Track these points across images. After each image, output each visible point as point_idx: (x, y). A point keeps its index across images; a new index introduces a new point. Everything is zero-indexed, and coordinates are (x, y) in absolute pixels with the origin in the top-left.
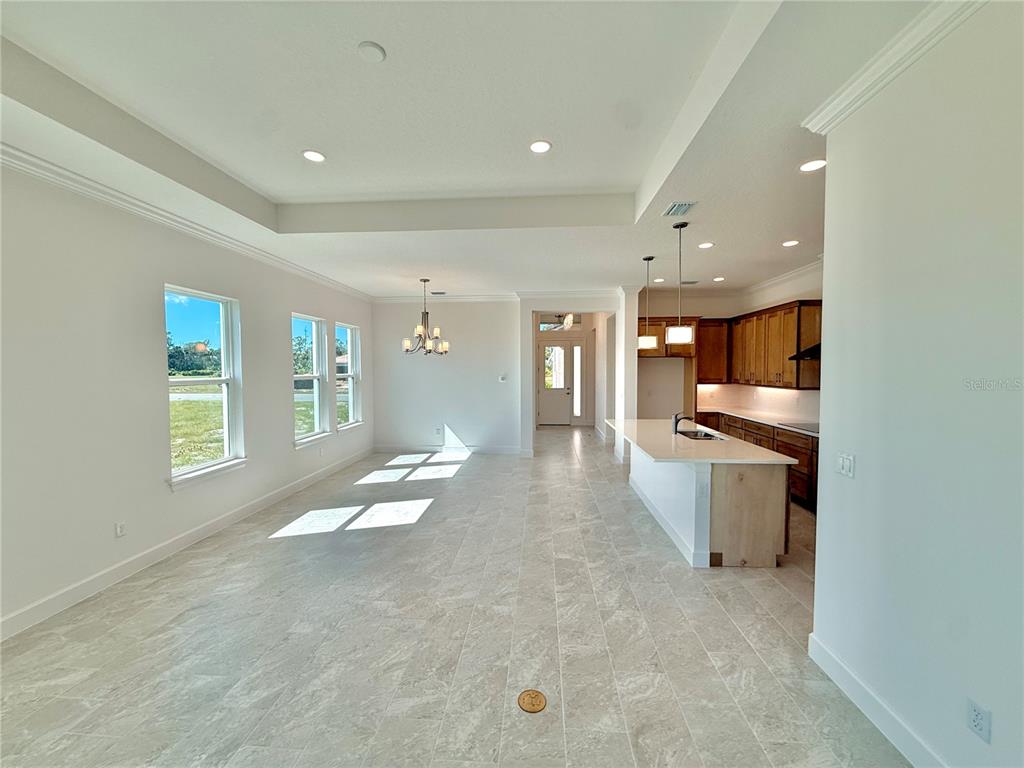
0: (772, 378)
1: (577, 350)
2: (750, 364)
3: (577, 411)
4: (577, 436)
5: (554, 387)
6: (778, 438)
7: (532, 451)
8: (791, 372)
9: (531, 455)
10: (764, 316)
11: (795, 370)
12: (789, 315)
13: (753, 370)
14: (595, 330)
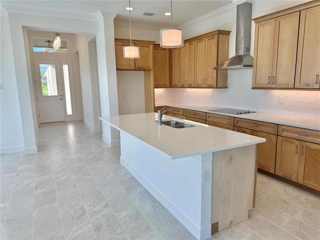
0: (199, 82)
1: (66, 68)
2: (184, 75)
3: (69, 111)
4: (71, 129)
5: (49, 95)
6: (209, 120)
7: (35, 147)
8: (213, 78)
9: (36, 151)
10: (194, 42)
11: (215, 76)
12: (212, 41)
13: (186, 78)
14: (78, 53)
